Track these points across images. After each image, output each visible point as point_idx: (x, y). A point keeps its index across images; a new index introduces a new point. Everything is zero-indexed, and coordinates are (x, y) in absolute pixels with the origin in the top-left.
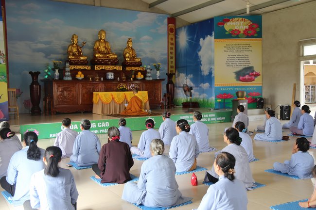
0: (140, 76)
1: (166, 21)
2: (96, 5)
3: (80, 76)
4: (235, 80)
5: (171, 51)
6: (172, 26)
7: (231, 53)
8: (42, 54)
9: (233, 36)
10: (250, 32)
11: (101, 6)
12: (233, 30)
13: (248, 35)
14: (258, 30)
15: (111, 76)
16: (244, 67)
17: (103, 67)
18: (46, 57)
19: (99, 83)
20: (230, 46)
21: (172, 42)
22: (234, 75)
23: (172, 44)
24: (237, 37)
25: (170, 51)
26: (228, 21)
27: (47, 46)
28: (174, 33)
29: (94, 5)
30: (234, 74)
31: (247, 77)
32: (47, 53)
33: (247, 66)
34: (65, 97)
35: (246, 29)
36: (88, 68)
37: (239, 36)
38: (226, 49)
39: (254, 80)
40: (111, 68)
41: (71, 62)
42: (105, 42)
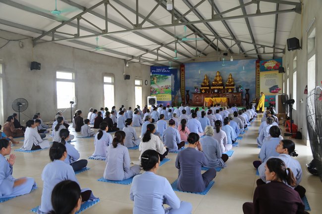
0: (230, 91)
1: (255, 62)
3: (203, 91)
4: (269, 92)
6: (259, 64)
7: (267, 79)
8: (196, 83)
9: (268, 70)
10: (276, 67)
12: (268, 67)
13: (275, 69)
14: (280, 66)
15: (216, 91)
16: (274, 85)
17: (214, 87)
19: (211, 94)
20: (267, 75)
22: (269, 90)
23: (259, 73)
24: (270, 70)
25: (257, 77)
26: (266, 62)
28: (260, 68)
31: (275, 91)
32: (198, 83)
34: (197, 100)
35: (274, 66)
36: (208, 88)
38: (265, 77)
39: (278, 92)
40: (218, 87)
41: (202, 86)
42: (219, 76)
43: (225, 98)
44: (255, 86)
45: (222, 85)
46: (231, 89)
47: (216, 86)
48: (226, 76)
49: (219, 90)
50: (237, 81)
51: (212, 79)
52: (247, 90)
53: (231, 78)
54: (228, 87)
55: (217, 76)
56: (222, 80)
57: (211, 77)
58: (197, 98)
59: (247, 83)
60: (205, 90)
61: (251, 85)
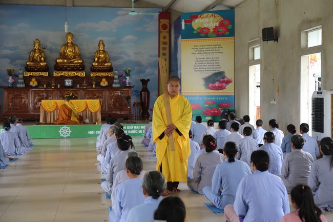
0: (104, 83)
2: (68, 5)
3: (34, 83)
4: (204, 87)
5: (164, 52)
6: (165, 21)
7: (199, 56)
8: (9, 61)
9: (202, 35)
10: (221, 30)
11: (73, 6)
12: (202, 28)
13: (218, 33)
14: (230, 27)
15: (68, 83)
16: (214, 72)
17: (63, 74)
18: (11, 63)
19: (54, 90)
20: (199, 47)
21: (165, 41)
22: (202, 82)
23: (165, 43)
24: (206, 36)
25: (162, 51)
26: (196, 17)
27: (13, 52)
28: (168, 30)
29: (66, 6)
30: (203, 80)
31: (217, 84)
32: (13, 59)
33: (217, 71)
34: (16, 105)
35: (216, 27)
36: (46, 74)
37: (209, 35)
38: (193, 51)
39: (225, 88)
40: (72, 74)
41: (28, 69)
42: (73, 45)
43: (98, 101)
44: (156, 72)
45: (81, 68)
46: (107, 77)
47: (66, 70)
48: (89, 47)
49: (75, 79)
50: (115, 59)
51: (51, 51)
52: (145, 82)
53: (104, 51)
54: (98, 74)
55: (66, 45)
56: (80, 56)
57: (49, 45)
58: (17, 101)
59: (138, 64)
60: (39, 79)
61: (148, 71)
